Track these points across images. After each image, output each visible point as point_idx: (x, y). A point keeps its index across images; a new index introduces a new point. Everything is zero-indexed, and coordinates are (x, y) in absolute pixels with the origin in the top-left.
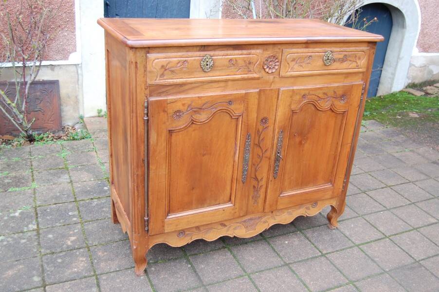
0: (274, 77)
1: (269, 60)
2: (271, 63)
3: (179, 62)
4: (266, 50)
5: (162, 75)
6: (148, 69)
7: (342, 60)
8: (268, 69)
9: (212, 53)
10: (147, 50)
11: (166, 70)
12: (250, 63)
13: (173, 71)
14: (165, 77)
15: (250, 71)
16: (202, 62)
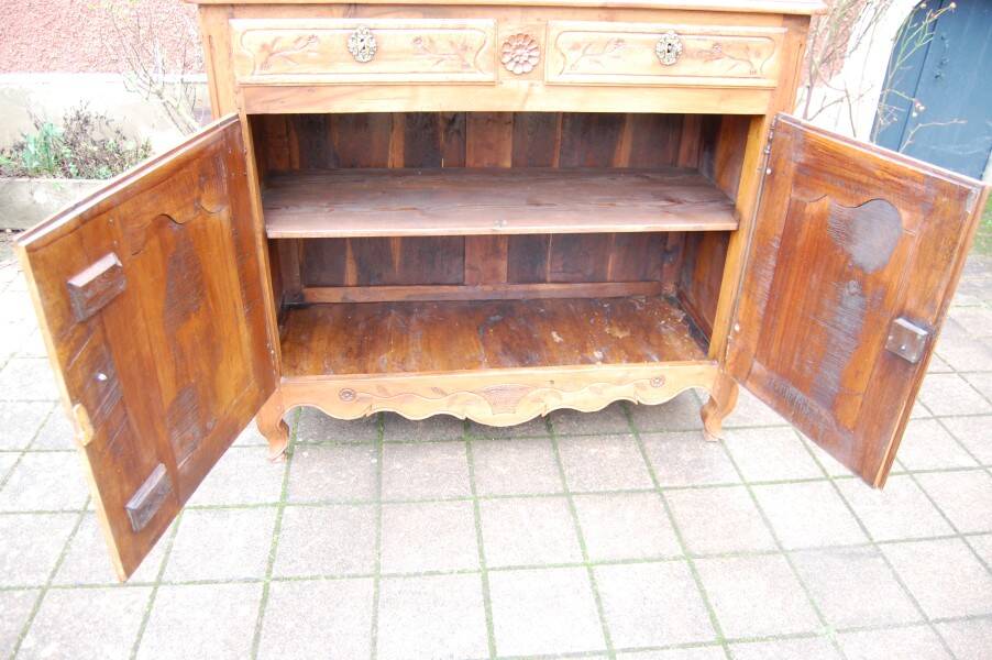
0: (532, 85)
1: (515, 44)
2: (519, 52)
3: (300, 39)
4: (506, 19)
5: (265, 65)
6: (235, 51)
7: (711, 55)
8: (513, 64)
9: (371, 22)
10: (229, 10)
11: (271, 54)
12: (465, 48)
13: (288, 58)
14: (273, 69)
15: (468, 66)
16: (350, 41)
